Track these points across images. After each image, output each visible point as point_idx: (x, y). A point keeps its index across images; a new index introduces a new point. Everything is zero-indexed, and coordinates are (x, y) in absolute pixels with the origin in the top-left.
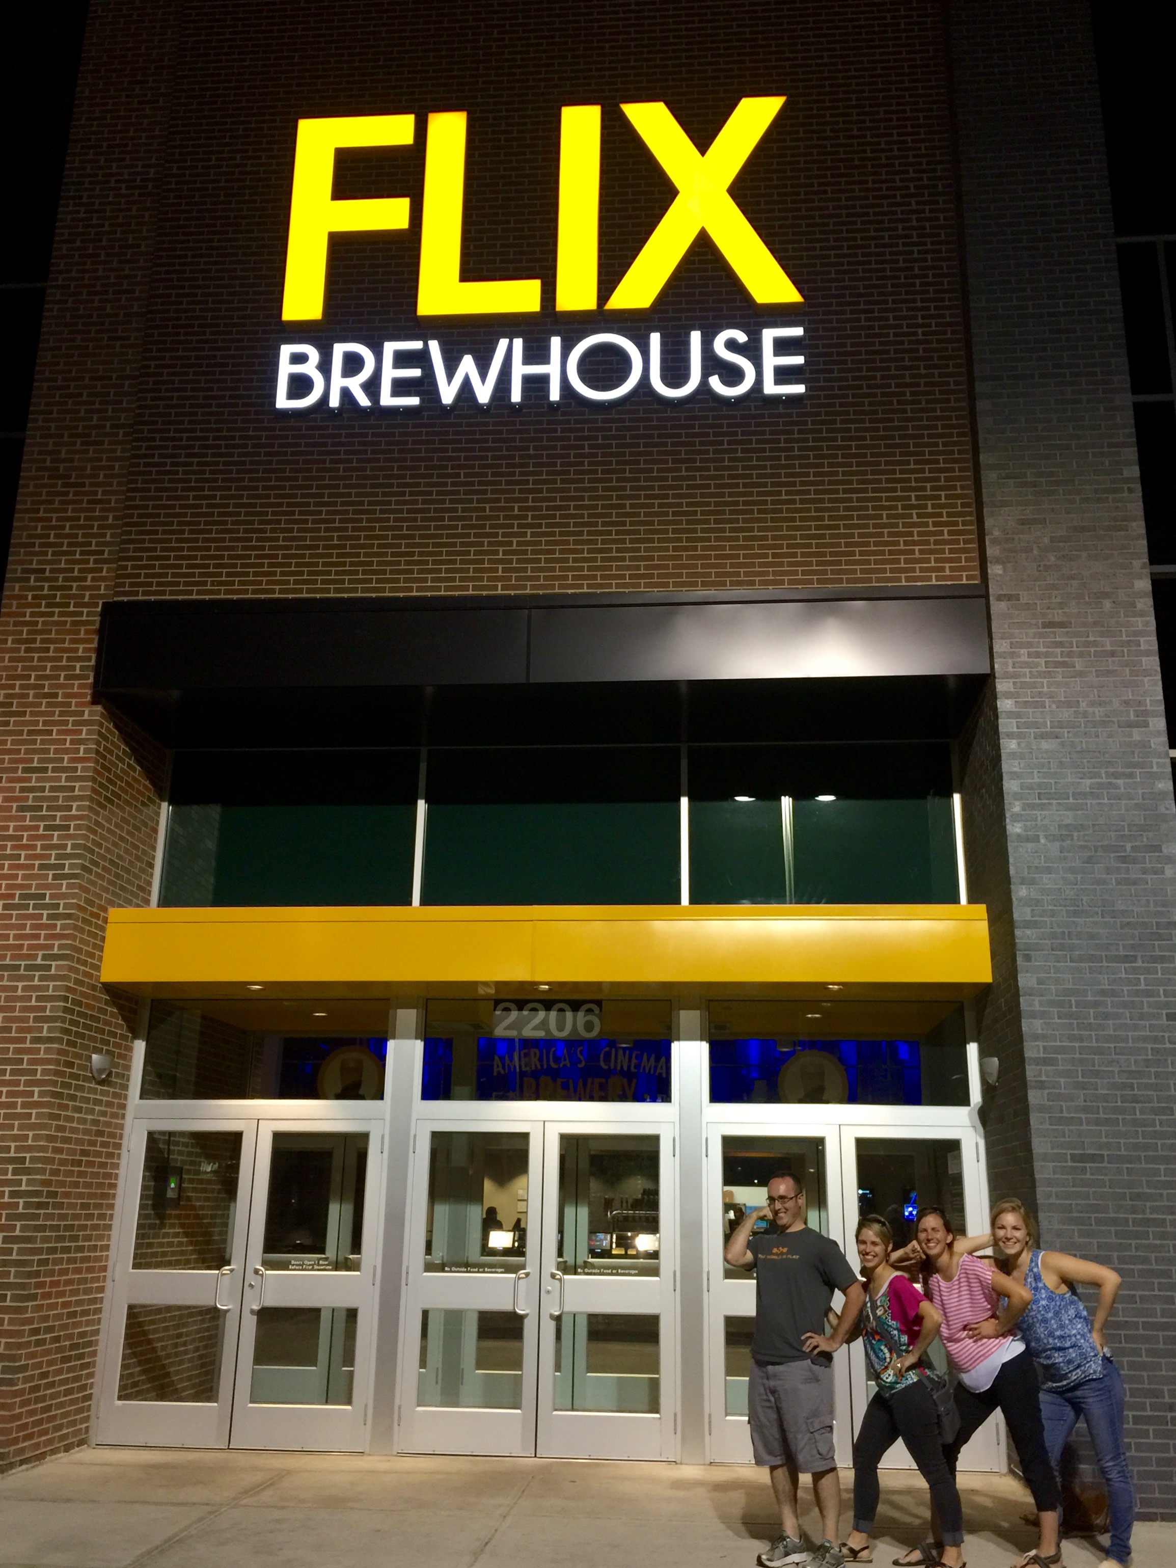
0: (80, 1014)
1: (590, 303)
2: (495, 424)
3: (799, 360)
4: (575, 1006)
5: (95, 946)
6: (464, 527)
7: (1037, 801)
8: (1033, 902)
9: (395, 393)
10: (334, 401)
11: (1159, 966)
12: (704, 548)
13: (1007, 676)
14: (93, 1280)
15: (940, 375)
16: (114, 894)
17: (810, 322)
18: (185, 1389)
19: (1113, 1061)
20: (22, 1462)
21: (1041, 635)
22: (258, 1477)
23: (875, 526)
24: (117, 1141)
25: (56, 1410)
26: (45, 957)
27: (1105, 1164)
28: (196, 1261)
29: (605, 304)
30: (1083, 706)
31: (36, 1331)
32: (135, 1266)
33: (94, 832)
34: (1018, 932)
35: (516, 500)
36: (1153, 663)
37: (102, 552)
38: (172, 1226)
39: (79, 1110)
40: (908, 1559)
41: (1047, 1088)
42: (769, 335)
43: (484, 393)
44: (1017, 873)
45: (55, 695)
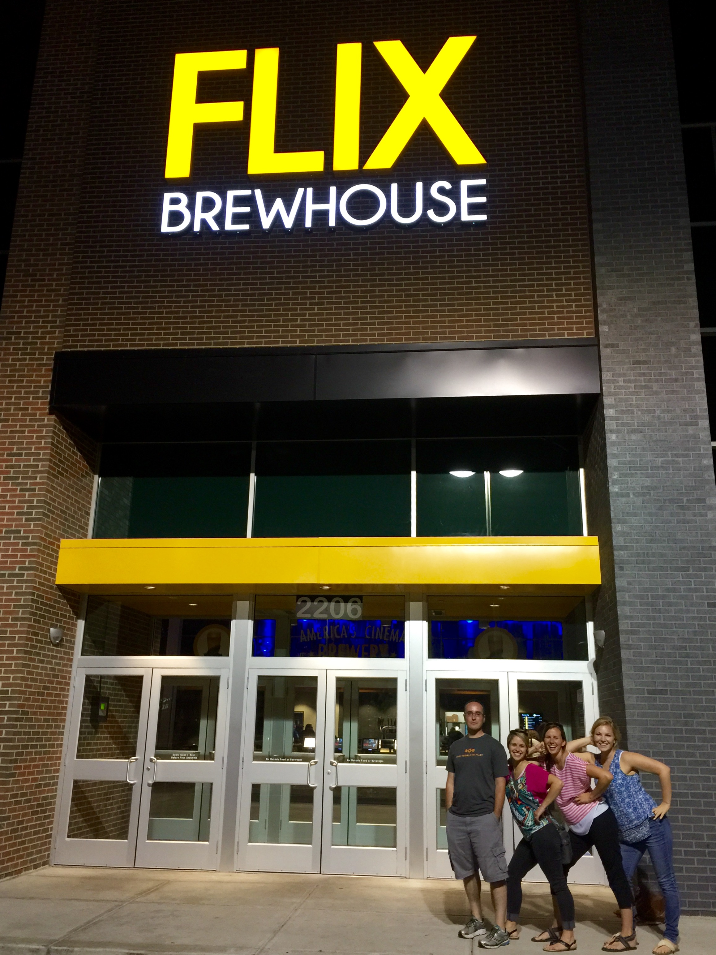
0: (42, 603)
1: (355, 166)
2: (296, 241)
3: (483, 199)
4: (346, 599)
5: (52, 562)
6: (276, 305)
7: (628, 472)
8: (624, 534)
9: (234, 222)
10: (197, 228)
11: (703, 573)
12: (424, 317)
13: (610, 394)
14: (52, 765)
15: (571, 208)
16: (64, 531)
17: (490, 176)
18: (111, 832)
19: (674, 632)
20: (7, 875)
21: (633, 369)
22: (150, 885)
23: (530, 302)
24: (67, 681)
25: (28, 843)
26: (20, 569)
27: (668, 696)
28: (118, 754)
29: (364, 165)
30: (658, 412)
31: (15, 796)
32: (78, 757)
33: (51, 493)
34: (615, 553)
35: (308, 288)
36: (701, 385)
37: (56, 322)
38: (103, 733)
39: (42, 662)
40: (540, 938)
41: (633, 649)
42: (465, 184)
43: (288, 222)
44: (615, 516)
45: (27, 409)
